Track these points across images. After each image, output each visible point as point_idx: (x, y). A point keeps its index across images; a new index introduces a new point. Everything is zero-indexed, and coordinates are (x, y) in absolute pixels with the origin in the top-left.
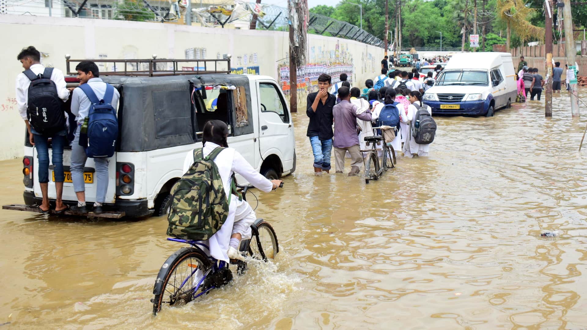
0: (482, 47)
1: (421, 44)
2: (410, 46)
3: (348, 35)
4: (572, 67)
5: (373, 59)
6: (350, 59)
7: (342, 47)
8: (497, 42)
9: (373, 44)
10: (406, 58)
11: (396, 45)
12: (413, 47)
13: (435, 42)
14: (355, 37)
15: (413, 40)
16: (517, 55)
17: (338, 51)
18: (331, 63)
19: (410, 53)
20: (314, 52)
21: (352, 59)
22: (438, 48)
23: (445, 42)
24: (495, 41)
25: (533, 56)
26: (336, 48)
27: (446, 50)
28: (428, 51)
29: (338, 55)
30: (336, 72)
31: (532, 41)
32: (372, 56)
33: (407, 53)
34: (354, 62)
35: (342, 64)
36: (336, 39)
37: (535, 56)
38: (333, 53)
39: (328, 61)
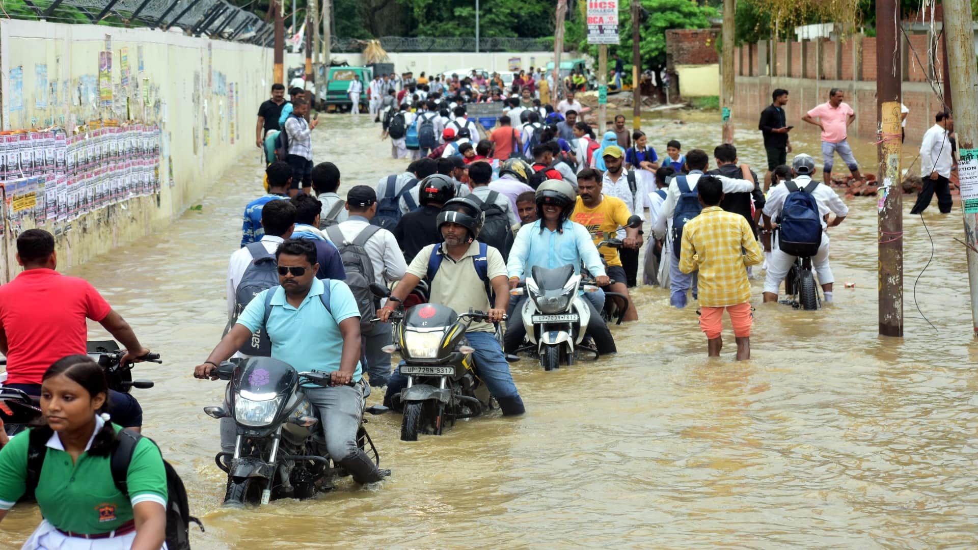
0: (630, 37)
1: (403, 22)
2: (362, 31)
3: (144, 13)
4: (972, 151)
5: (232, 93)
6: (151, 105)
7: (123, 60)
8: (682, 20)
9: (230, 38)
10: (349, 79)
11: (312, 33)
12: (376, 36)
13: (453, 17)
14: (169, 19)
15: (375, 9)
16: (755, 70)
17: (109, 77)
18: (81, 123)
19: (362, 58)
20: (19, 85)
21: (157, 104)
22: (465, 43)
23: (490, 16)
24: (674, 17)
25: (814, 78)
26: (101, 66)
27: (495, 49)
28: (429, 51)
29: (109, 92)
30: (101, 157)
31: (810, 21)
32: (228, 81)
33: (352, 59)
34: (165, 114)
35: (125, 125)
36: (101, 30)
37: (823, 78)
38: (91, 87)
39: (74, 117)
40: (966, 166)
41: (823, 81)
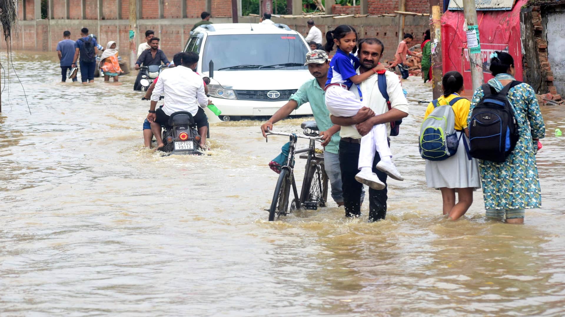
40: (471, 33)
41: (103, 21)
